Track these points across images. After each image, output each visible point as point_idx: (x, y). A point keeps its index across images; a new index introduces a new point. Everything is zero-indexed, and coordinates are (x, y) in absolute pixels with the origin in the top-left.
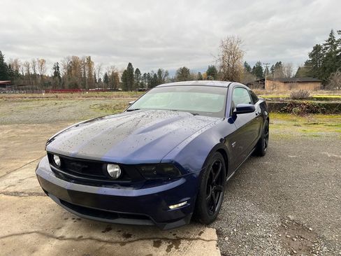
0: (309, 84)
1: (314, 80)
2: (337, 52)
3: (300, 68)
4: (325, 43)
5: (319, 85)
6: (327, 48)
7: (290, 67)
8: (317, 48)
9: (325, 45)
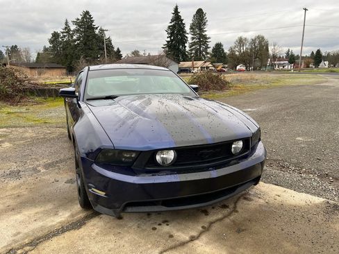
0: (55, 70)
1: (59, 66)
2: (75, 41)
3: (39, 54)
4: (62, 31)
5: (64, 71)
6: (65, 36)
7: (27, 52)
8: (55, 35)
9: (62, 33)
